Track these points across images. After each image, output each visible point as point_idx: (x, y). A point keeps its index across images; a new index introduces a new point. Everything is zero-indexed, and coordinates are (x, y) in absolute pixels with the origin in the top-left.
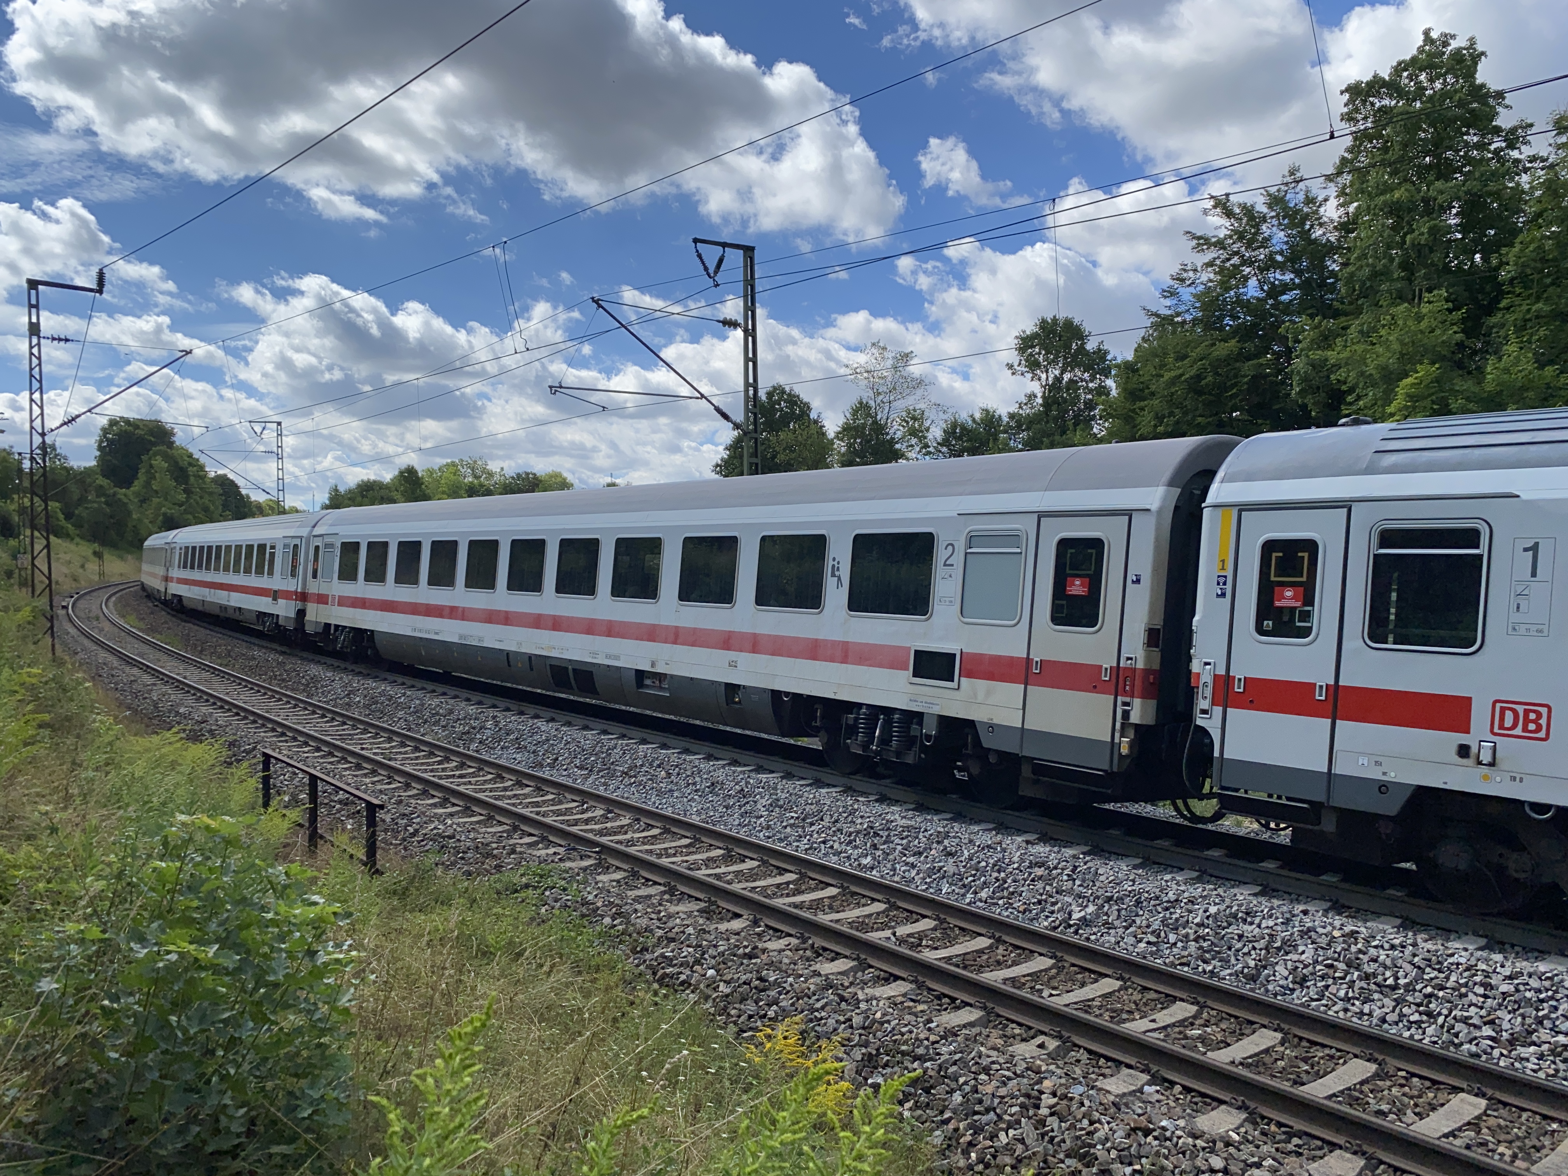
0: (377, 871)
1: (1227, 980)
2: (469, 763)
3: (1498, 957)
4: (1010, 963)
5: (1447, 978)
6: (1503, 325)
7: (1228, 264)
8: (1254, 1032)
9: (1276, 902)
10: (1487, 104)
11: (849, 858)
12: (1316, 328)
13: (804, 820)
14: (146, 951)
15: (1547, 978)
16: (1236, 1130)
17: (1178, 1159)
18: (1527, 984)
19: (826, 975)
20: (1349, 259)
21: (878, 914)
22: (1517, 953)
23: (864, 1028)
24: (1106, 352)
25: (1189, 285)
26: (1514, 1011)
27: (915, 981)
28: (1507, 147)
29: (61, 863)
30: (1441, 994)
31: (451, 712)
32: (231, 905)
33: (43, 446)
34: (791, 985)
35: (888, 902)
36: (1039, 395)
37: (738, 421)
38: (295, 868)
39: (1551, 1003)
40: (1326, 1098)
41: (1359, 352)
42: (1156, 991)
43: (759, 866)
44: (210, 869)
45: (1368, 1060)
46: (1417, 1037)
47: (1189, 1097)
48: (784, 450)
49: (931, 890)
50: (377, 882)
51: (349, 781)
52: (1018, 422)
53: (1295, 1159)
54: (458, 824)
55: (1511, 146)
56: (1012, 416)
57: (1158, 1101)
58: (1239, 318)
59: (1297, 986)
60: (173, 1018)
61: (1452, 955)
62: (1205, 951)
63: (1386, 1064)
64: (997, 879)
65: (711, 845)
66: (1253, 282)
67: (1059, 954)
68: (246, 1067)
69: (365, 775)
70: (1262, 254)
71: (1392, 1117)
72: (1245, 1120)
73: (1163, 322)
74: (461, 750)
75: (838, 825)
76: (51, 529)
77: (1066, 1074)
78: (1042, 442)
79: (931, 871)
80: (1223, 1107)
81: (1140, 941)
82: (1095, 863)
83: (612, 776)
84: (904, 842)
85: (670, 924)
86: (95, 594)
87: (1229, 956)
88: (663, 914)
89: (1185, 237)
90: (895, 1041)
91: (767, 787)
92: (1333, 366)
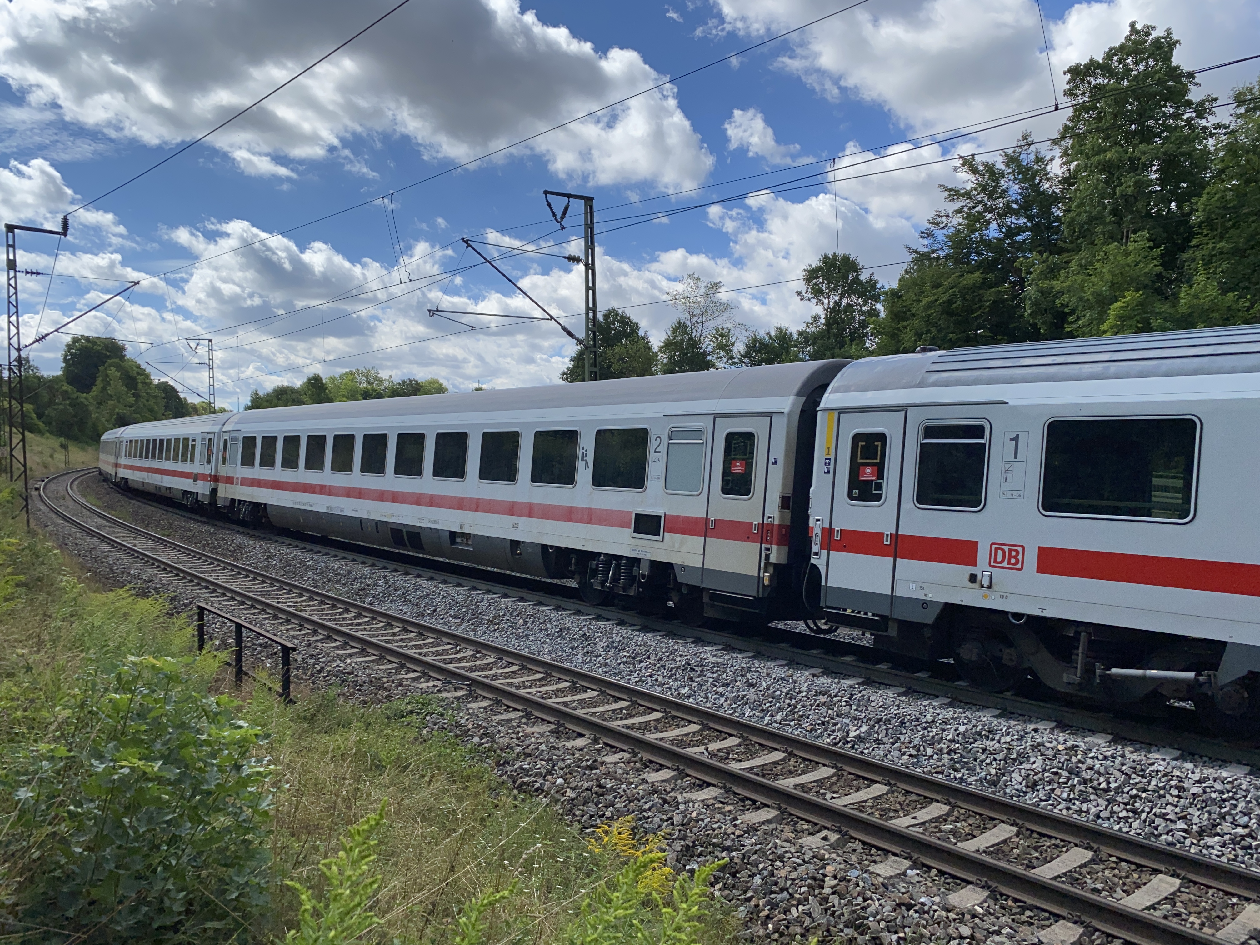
0: (291, 701)
1: (973, 785)
2: (364, 614)
3: (1190, 766)
4: (799, 772)
5: (1149, 783)
6: (1193, 260)
7: (973, 211)
8: (995, 826)
9: (1013, 723)
10: (1182, 83)
11: (670, 688)
12: (1044, 262)
13: (634, 658)
14: (104, 766)
15: (1229, 782)
16: (980, 905)
17: (934, 929)
18: (1213, 787)
19: (653, 783)
20: (1070, 207)
21: (694, 733)
22: (1205, 762)
23: (683, 825)
24: (876, 282)
25: (943, 228)
26: (1203, 808)
27: (724, 787)
28: (1197, 117)
29: (35, 696)
30: (1144, 795)
31: (350, 573)
32: (173, 728)
33: (19, 359)
34: (624, 791)
35: (702, 724)
36: (823, 316)
37: (581, 338)
38: (224, 698)
39: (1232, 802)
40: (1051, 879)
41: (1079, 282)
42: (917, 795)
43: (598, 696)
44: (155, 700)
45: (1086, 848)
46: (1125, 830)
47: (943, 879)
48: (618, 361)
49: (737, 714)
50: (291, 709)
51: (268, 628)
52: (806, 338)
53: (1027, 927)
54: (356, 663)
55: (1200, 116)
56: (800, 333)
57: (918, 882)
58: (983, 254)
59: (1029, 790)
60: (126, 820)
61: (1153, 764)
62: (956, 762)
63: (1100, 851)
64: (789, 705)
65: (560, 679)
66: (994, 226)
67: (839, 765)
68: (185, 859)
69: (281, 624)
70: (1001, 203)
71: (1105, 893)
72: (987, 897)
73: (921, 258)
74: (358, 603)
75: (662, 662)
76: (26, 427)
77: (845, 861)
78: (825, 354)
79: (736, 699)
80: (970, 886)
81: (904, 754)
82: (868, 692)
83: (480, 623)
84: (715, 675)
85: (527, 742)
86: (62, 478)
87: (975, 765)
88: (521, 734)
89: (939, 189)
90: (708, 835)
91: (604, 632)
92: (1058, 293)
